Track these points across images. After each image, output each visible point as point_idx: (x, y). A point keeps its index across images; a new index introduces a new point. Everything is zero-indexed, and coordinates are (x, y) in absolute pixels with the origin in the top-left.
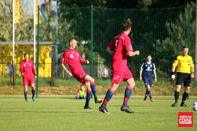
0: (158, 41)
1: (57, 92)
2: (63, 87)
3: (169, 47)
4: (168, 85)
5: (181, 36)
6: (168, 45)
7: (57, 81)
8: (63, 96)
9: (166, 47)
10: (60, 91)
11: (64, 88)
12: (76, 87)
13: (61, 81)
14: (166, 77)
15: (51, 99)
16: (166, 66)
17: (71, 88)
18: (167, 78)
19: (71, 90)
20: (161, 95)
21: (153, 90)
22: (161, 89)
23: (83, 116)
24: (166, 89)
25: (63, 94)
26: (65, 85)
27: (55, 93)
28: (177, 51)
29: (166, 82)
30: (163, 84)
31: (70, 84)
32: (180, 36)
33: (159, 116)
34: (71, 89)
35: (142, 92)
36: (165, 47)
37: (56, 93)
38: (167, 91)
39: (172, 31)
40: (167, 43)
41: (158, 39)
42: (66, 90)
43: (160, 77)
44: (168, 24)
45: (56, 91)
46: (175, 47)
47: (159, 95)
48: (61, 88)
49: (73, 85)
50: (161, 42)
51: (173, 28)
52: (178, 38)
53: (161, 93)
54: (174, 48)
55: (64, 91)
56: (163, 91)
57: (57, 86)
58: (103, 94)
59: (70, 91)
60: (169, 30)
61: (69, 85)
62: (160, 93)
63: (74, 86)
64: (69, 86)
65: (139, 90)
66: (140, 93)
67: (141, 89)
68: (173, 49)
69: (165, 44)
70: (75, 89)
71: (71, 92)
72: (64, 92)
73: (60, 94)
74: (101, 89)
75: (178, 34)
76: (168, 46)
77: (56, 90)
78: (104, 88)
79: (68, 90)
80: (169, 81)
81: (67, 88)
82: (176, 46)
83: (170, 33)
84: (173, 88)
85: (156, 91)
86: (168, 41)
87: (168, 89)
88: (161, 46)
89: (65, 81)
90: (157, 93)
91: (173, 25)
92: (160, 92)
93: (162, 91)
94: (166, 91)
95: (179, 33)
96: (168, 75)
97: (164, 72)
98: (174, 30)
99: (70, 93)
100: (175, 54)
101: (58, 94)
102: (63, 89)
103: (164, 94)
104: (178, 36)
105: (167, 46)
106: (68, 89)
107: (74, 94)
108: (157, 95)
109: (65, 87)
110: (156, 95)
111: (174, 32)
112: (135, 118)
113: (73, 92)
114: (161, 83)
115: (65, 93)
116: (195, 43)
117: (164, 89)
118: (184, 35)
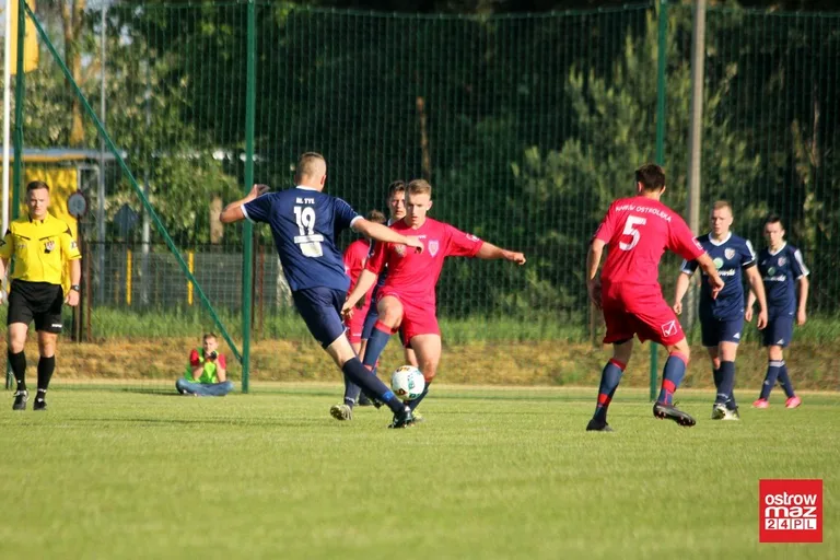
0: (533, 154)
1: (99, 366)
2: (126, 343)
3: (578, 180)
4: (571, 341)
5: (631, 133)
6: (575, 169)
7: (101, 316)
8: (123, 382)
9: (566, 181)
10: (112, 359)
11: (127, 348)
12: (181, 345)
13: (115, 316)
14: (561, 307)
15: (71, 393)
16: (563, 258)
17: (159, 347)
18: (569, 310)
19: (158, 356)
20: (542, 382)
21: (506, 360)
22: (543, 358)
23: (193, 460)
24: (561, 359)
25: (126, 376)
26: (131, 334)
27: (87, 369)
28: (610, 196)
29: (560, 327)
30: (549, 334)
31: (156, 333)
32: (625, 131)
33: (519, 463)
34: (157, 352)
35: (462, 369)
36: (559, 181)
37: (94, 368)
38: (568, 366)
39: (592, 111)
40: (571, 161)
41: (530, 145)
42: (138, 357)
43: (537, 307)
44: (575, 82)
45: (94, 362)
46: (601, 181)
47: (531, 382)
48: (118, 348)
49: (169, 336)
50: (544, 155)
51: (596, 96)
52: (617, 141)
53: (542, 372)
54: (597, 184)
55: (128, 362)
56: (552, 366)
57: (98, 339)
58: (297, 374)
59: (157, 360)
60: (580, 106)
61: (151, 339)
62: (536, 373)
63: (173, 341)
64: (151, 342)
65: (450, 360)
66: (452, 373)
67: (459, 357)
68: (595, 190)
69: (563, 168)
70: (174, 354)
71: (159, 364)
72: (130, 367)
73: (111, 375)
74: (285, 353)
75: (615, 124)
76: (574, 174)
77: (95, 356)
78: (300, 349)
79: (144, 358)
80: (577, 325)
81: (141, 347)
82: (608, 177)
83: (584, 118)
84: (590, 355)
85: (520, 367)
86: (574, 156)
87: (571, 358)
88: (543, 175)
89: (133, 318)
90: (526, 373)
91: (597, 85)
92: (539, 371)
93: (544, 365)
94: (564, 364)
95: (619, 121)
96: (573, 298)
97: (554, 283)
98: (601, 109)
99: (155, 368)
100: (602, 207)
101: (101, 372)
102: (125, 353)
103: (556, 378)
104: (615, 133)
105: (571, 174)
106: (144, 354)
107: (170, 374)
108: (525, 384)
109: (131, 342)
110: (518, 382)
111: (600, 115)
112: (412, 470)
113: (168, 368)
114: (543, 330)
115: (131, 372)
116: (689, 163)
117: (556, 356)
118: (641, 127)
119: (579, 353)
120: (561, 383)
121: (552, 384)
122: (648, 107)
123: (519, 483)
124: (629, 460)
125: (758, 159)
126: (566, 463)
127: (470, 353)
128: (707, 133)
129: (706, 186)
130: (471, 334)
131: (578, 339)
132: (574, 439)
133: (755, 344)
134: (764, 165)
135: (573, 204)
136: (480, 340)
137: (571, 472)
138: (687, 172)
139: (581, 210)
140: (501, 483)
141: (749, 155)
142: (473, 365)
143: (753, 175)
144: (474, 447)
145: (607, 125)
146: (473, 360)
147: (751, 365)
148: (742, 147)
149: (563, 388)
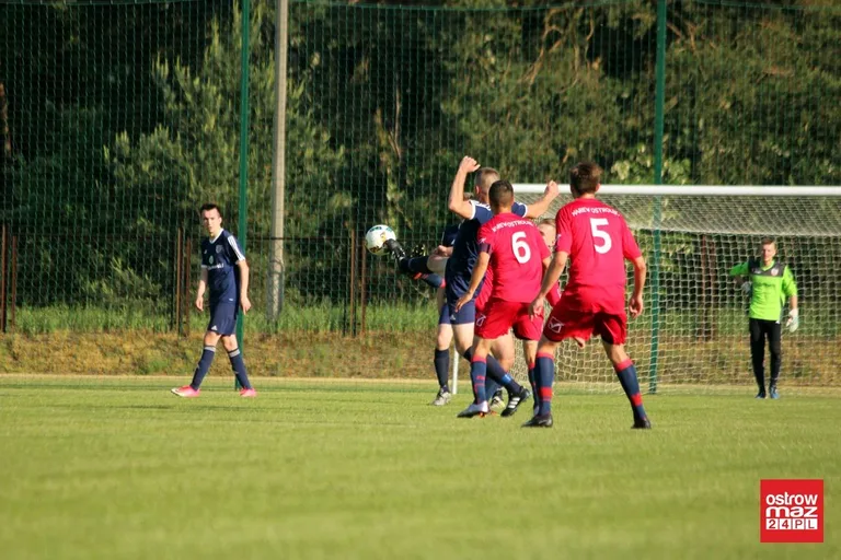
0: (124, 138)
3: (164, 168)
4: (156, 329)
5: (217, 121)
6: (162, 156)
9: (152, 168)
14: (146, 295)
16: (149, 245)
18: (154, 299)
20: (127, 371)
21: (90, 349)
22: (127, 347)
24: (146, 348)
29: (146, 315)
30: (135, 322)
32: (212, 121)
35: (46, 357)
36: (146, 167)
38: (153, 355)
40: (159, 147)
41: (120, 131)
43: (123, 295)
44: (162, 69)
46: (191, 170)
47: (116, 371)
50: (134, 142)
51: (183, 84)
52: (205, 129)
53: (127, 360)
54: (187, 171)
56: (137, 354)
62: (121, 361)
65: (33, 350)
66: (35, 362)
67: (42, 345)
75: (201, 111)
76: (161, 159)
80: (163, 313)
83: (171, 106)
84: (176, 344)
85: (105, 355)
86: (162, 141)
87: (157, 347)
90: (110, 362)
91: (182, 73)
92: (124, 359)
93: (130, 353)
94: (150, 352)
95: (205, 110)
96: (159, 286)
97: (139, 273)
98: (189, 97)
100: (192, 196)
103: (141, 367)
104: (200, 123)
105: (157, 161)
108: (110, 373)
110: (103, 371)
111: (186, 103)
114: (129, 318)
116: (273, 152)
117: (141, 345)
118: (226, 117)
119: (165, 341)
120: (147, 373)
121: (136, 373)
122: (233, 96)
123: (101, 475)
124: (211, 450)
125: (342, 149)
126: (147, 454)
127: (53, 343)
128: (291, 124)
129: (290, 175)
130: (55, 322)
131: (163, 328)
132: (157, 429)
133: (338, 333)
134: (348, 156)
135: (159, 192)
136: (64, 329)
137: (153, 462)
138: (272, 161)
139: (167, 198)
140: (82, 475)
141: (333, 145)
142: (57, 353)
143: (337, 165)
144: (56, 438)
145: (193, 114)
146: (56, 349)
147: (336, 353)
148: (326, 137)
149: (148, 377)
